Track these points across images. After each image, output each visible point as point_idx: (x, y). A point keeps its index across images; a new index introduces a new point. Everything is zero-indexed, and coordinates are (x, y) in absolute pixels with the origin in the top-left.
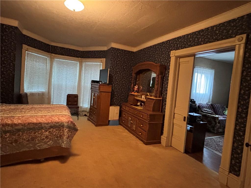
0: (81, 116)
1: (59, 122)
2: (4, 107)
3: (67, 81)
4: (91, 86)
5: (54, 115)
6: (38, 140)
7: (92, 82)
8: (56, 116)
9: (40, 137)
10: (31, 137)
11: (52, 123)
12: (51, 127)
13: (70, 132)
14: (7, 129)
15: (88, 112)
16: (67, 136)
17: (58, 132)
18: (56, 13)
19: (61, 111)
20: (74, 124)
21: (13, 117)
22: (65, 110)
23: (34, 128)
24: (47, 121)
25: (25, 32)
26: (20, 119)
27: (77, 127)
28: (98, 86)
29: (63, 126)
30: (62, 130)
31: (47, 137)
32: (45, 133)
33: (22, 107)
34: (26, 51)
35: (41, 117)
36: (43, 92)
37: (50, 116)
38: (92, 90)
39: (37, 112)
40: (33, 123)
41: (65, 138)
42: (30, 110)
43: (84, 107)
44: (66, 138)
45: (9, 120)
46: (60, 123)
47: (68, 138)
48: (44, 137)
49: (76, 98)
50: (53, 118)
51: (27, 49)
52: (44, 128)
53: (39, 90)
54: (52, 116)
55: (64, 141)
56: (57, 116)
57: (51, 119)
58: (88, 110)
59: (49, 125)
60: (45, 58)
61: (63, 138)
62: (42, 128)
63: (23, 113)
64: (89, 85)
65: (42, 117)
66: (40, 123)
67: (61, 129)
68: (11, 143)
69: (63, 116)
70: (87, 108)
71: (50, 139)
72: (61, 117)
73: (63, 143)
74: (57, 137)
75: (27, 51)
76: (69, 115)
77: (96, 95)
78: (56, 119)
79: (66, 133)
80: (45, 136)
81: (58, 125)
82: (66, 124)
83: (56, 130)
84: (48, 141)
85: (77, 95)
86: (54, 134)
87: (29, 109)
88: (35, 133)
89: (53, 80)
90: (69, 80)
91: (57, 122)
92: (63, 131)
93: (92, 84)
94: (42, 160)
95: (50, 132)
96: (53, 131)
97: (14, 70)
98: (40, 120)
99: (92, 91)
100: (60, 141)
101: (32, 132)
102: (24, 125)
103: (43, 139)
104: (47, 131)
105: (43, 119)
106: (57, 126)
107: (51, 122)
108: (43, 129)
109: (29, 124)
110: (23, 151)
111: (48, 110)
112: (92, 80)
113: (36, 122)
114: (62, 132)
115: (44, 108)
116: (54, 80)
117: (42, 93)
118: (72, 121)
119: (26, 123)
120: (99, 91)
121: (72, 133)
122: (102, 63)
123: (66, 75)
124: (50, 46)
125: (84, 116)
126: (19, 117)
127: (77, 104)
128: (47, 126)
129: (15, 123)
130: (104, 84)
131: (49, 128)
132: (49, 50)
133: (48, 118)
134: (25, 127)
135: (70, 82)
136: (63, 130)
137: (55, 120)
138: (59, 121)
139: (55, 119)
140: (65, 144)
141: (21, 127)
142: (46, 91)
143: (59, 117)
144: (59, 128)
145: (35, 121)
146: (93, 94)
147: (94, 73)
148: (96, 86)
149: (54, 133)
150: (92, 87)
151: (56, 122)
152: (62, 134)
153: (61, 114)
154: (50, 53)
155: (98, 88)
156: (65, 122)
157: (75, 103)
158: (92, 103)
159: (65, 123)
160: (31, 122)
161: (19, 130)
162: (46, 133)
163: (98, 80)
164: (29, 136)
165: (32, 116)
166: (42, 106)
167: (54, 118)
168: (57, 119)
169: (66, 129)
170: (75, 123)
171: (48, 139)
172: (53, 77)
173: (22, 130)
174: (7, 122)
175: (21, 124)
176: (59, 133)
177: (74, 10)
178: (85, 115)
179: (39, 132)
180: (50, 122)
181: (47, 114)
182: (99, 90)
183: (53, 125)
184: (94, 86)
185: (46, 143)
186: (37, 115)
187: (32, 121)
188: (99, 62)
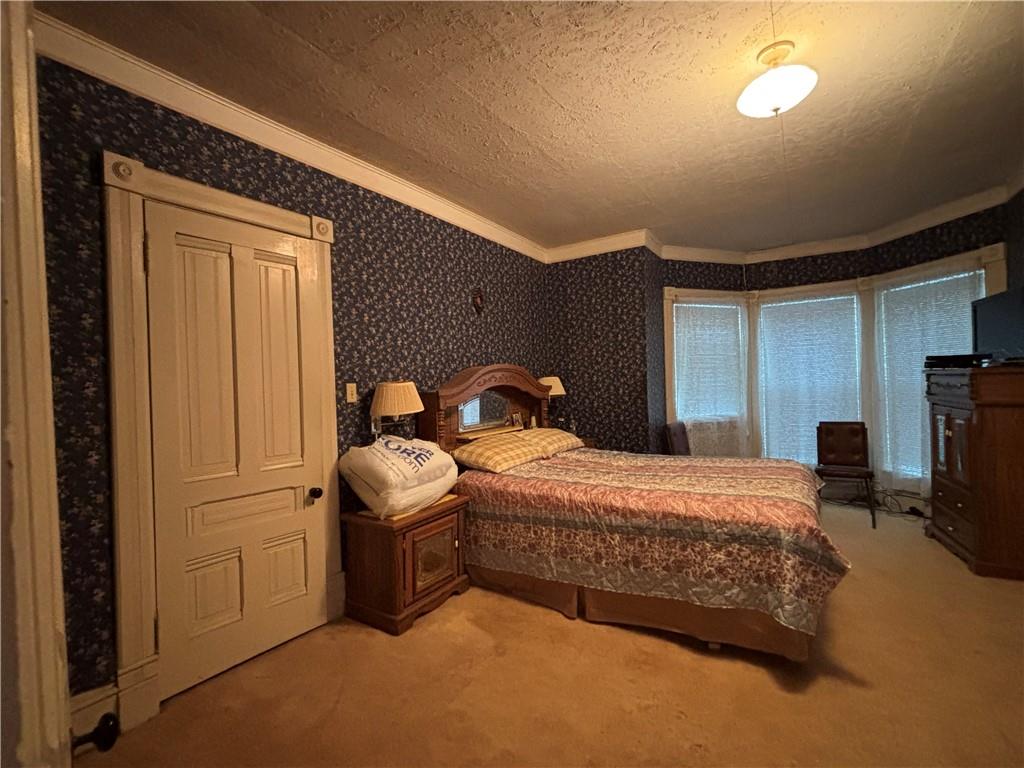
0: (890, 512)
1: (761, 524)
2: (621, 460)
3: (811, 374)
4: (926, 383)
5: (743, 496)
6: (694, 573)
7: (927, 365)
8: (750, 502)
9: (700, 565)
10: (673, 558)
11: (736, 523)
12: (733, 538)
13: (810, 571)
14: (614, 521)
15: (925, 500)
16: (794, 584)
17: (758, 561)
18: (733, 155)
19: (776, 485)
20: (825, 540)
21: (629, 489)
22: (793, 482)
23: (681, 530)
24: (717, 513)
25: (667, 253)
26: (643, 498)
27: (841, 555)
28: (966, 380)
29: (776, 541)
30: (773, 554)
31: (721, 570)
32: (711, 556)
33: (662, 463)
34: (673, 302)
35: (700, 497)
36: (731, 418)
37: (731, 498)
38: (936, 399)
39: (697, 480)
40: (678, 517)
41: (787, 592)
42: (679, 474)
43: (901, 477)
44: (791, 591)
45: (618, 498)
46: (765, 529)
47: (798, 594)
48: (712, 569)
49: (857, 435)
50: (739, 505)
51: (676, 296)
52: (710, 537)
53: (718, 413)
54: (739, 498)
55: (785, 601)
56: (754, 503)
57: (731, 510)
58: (926, 490)
59: (726, 530)
60: (729, 309)
61: (779, 587)
62: (704, 536)
63: (658, 481)
64: (917, 379)
65: (703, 498)
66: (696, 518)
67: (770, 551)
68: (626, 563)
69: (775, 505)
70: (919, 480)
71: (733, 580)
72: (770, 505)
73: (782, 607)
74: (758, 579)
75: (677, 302)
76: (802, 503)
77: (958, 421)
78: (749, 513)
79: (788, 570)
80: (716, 563)
81: (756, 534)
82: (787, 538)
83: (753, 553)
84: (726, 585)
85: (863, 424)
86: (746, 566)
87: (678, 469)
88: (684, 548)
89: (762, 376)
90: (822, 370)
91: (752, 522)
92: (777, 559)
93: (928, 377)
94: (711, 646)
95: (729, 554)
96: (742, 554)
97: (644, 361)
98: (697, 508)
99: (933, 404)
100: (770, 596)
101: (675, 542)
102: (652, 517)
103: (709, 576)
104: (719, 549)
105: (707, 507)
106: (755, 536)
107: (732, 521)
108: (708, 541)
109: (665, 515)
110: (655, 598)
111: (732, 478)
112: (928, 358)
113: (684, 512)
114: (775, 564)
115: (721, 470)
116: (768, 375)
117: (730, 422)
118: (815, 527)
119: (658, 512)
120: (971, 402)
121: (821, 577)
122: (985, 268)
123: (808, 354)
124: (741, 269)
125: (907, 513)
126: (642, 490)
127: (864, 462)
128: (719, 531)
129: (632, 507)
130: (1004, 365)
131: (726, 540)
132: (742, 280)
133: (722, 503)
134: (655, 523)
135: (826, 375)
136: (777, 556)
137: (745, 516)
138: (760, 519)
139: (746, 511)
140: (786, 615)
141: (644, 521)
142: (743, 414)
143: (760, 505)
144: (762, 545)
145: (681, 509)
146: (943, 418)
147: (939, 323)
148: (953, 381)
149: (746, 563)
150: (933, 387)
151: (748, 523)
152: (774, 571)
153: (770, 494)
154: (745, 292)
155: (966, 390)
156: (784, 528)
157: (857, 457)
158: (942, 458)
159: (782, 531)
160: (670, 509)
161: (641, 530)
162: (718, 555)
163: (968, 351)
164: (669, 554)
165: (677, 492)
166: (718, 464)
167: (743, 506)
168: (753, 514)
169: (790, 555)
170: (828, 538)
171: (725, 576)
172: (761, 368)
173: (649, 533)
174: (613, 502)
175: (644, 512)
176: (765, 567)
177: (776, 110)
178: (914, 511)
179: (697, 549)
180: (728, 519)
181: (723, 492)
182: (972, 399)
183: (737, 532)
184: (944, 381)
185: (719, 590)
186: (692, 490)
187: (673, 508)
188: (964, 271)
